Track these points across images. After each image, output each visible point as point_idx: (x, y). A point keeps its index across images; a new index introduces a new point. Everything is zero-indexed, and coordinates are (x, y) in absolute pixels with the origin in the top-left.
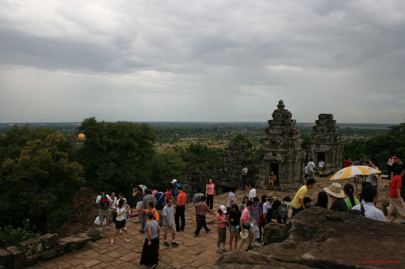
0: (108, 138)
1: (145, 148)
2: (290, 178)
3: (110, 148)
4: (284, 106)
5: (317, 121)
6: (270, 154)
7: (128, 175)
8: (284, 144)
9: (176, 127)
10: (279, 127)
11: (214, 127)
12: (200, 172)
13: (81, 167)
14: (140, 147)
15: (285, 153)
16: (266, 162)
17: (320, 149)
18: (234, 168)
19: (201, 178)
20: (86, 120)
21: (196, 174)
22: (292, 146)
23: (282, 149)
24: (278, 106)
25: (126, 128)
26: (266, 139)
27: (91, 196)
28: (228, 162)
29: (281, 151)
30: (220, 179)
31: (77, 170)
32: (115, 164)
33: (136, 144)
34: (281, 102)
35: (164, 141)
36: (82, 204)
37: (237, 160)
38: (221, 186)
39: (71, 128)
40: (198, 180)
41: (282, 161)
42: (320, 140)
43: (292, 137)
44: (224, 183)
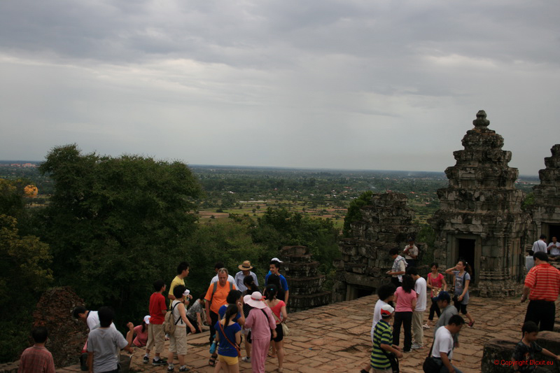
0: (104, 188)
1: (178, 211)
2: (499, 270)
3: (107, 209)
4: (488, 123)
5: (547, 160)
6: (458, 220)
7: (143, 267)
8: (487, 199)
9: (230, 176)
10: (476, 165)
11: (308, 178)
12: (307, 257)
13: (45, 246)
14: (168, 209)
15: (491, 217)
16: (450, 237)
17: (555, 217)
18: (381, 248)
19: (308, 268)
20: (56, 150)
21: (299, 259)
22: (505, 204)
23: (482, 209)
24: (475, 123)
25: (141, 170)
26: (450, 190)
27: (71, 304)
28: (367, 235)
29: (481, 215)
30: (351, 271)
31: (36, 252)
32: (116, 243)
33: (162, 204)
34: (481, 115)
35: (203, 205)
36: (51, 322)
37: (387, 232)
38: (352, 285)
39: (9, 173)
40: (303, 274)
41: (483, 235)
42: (555, 197)
43: (504, 185)
44: (359, 278)
